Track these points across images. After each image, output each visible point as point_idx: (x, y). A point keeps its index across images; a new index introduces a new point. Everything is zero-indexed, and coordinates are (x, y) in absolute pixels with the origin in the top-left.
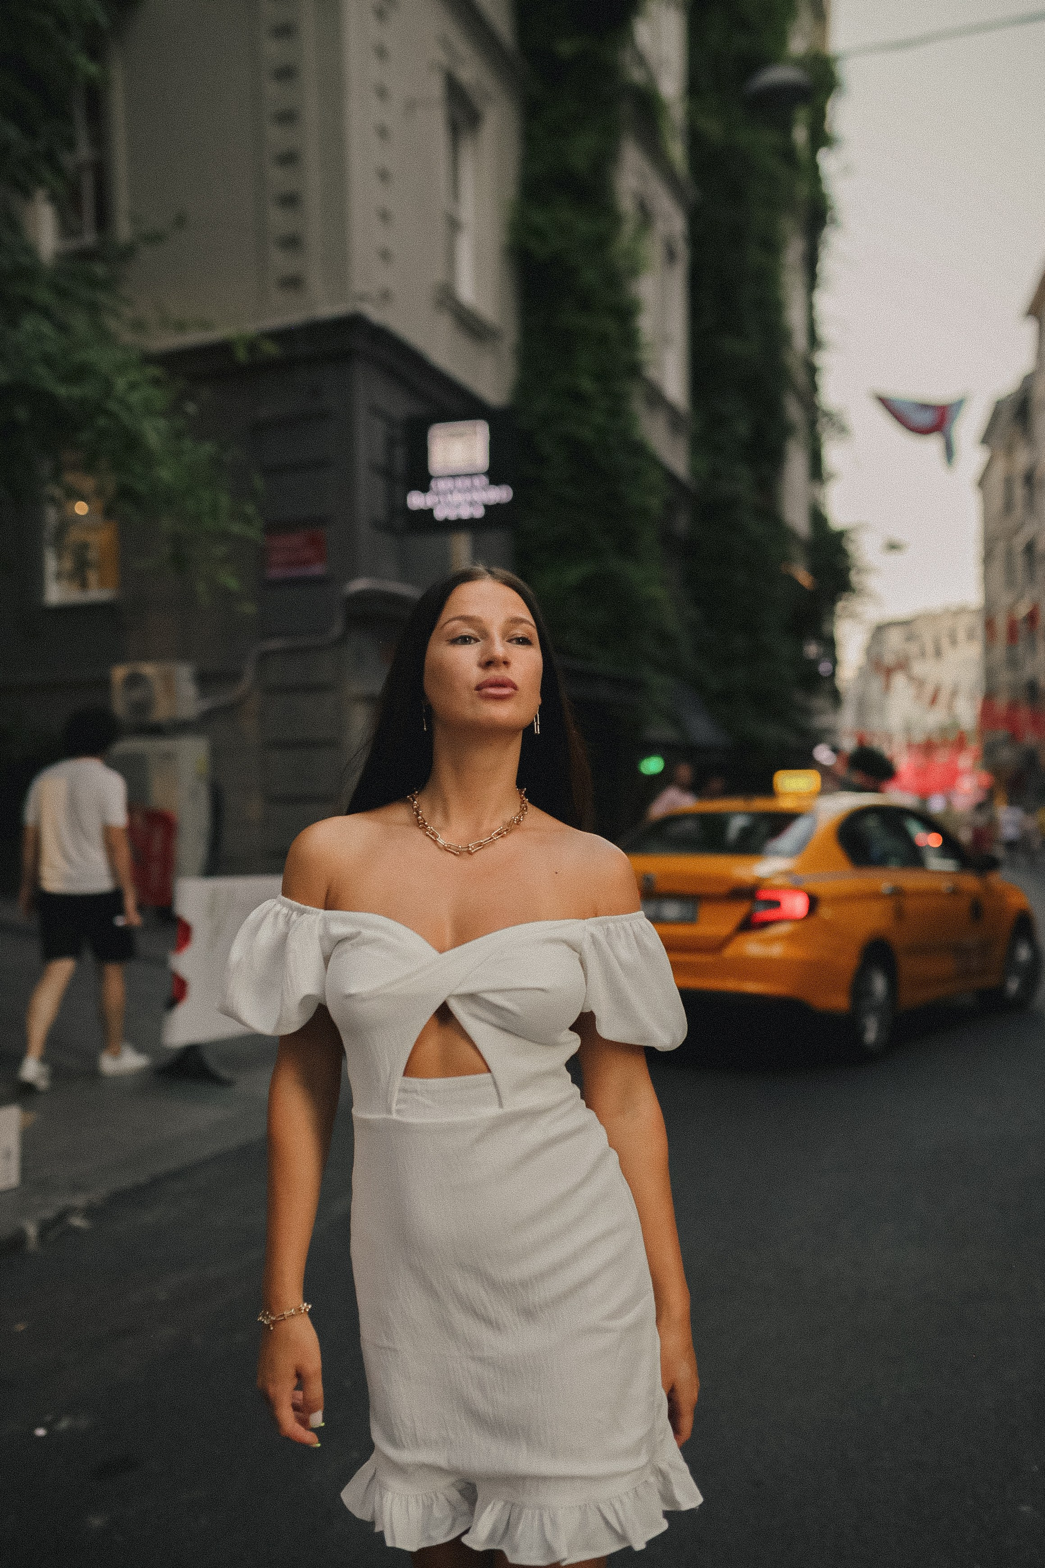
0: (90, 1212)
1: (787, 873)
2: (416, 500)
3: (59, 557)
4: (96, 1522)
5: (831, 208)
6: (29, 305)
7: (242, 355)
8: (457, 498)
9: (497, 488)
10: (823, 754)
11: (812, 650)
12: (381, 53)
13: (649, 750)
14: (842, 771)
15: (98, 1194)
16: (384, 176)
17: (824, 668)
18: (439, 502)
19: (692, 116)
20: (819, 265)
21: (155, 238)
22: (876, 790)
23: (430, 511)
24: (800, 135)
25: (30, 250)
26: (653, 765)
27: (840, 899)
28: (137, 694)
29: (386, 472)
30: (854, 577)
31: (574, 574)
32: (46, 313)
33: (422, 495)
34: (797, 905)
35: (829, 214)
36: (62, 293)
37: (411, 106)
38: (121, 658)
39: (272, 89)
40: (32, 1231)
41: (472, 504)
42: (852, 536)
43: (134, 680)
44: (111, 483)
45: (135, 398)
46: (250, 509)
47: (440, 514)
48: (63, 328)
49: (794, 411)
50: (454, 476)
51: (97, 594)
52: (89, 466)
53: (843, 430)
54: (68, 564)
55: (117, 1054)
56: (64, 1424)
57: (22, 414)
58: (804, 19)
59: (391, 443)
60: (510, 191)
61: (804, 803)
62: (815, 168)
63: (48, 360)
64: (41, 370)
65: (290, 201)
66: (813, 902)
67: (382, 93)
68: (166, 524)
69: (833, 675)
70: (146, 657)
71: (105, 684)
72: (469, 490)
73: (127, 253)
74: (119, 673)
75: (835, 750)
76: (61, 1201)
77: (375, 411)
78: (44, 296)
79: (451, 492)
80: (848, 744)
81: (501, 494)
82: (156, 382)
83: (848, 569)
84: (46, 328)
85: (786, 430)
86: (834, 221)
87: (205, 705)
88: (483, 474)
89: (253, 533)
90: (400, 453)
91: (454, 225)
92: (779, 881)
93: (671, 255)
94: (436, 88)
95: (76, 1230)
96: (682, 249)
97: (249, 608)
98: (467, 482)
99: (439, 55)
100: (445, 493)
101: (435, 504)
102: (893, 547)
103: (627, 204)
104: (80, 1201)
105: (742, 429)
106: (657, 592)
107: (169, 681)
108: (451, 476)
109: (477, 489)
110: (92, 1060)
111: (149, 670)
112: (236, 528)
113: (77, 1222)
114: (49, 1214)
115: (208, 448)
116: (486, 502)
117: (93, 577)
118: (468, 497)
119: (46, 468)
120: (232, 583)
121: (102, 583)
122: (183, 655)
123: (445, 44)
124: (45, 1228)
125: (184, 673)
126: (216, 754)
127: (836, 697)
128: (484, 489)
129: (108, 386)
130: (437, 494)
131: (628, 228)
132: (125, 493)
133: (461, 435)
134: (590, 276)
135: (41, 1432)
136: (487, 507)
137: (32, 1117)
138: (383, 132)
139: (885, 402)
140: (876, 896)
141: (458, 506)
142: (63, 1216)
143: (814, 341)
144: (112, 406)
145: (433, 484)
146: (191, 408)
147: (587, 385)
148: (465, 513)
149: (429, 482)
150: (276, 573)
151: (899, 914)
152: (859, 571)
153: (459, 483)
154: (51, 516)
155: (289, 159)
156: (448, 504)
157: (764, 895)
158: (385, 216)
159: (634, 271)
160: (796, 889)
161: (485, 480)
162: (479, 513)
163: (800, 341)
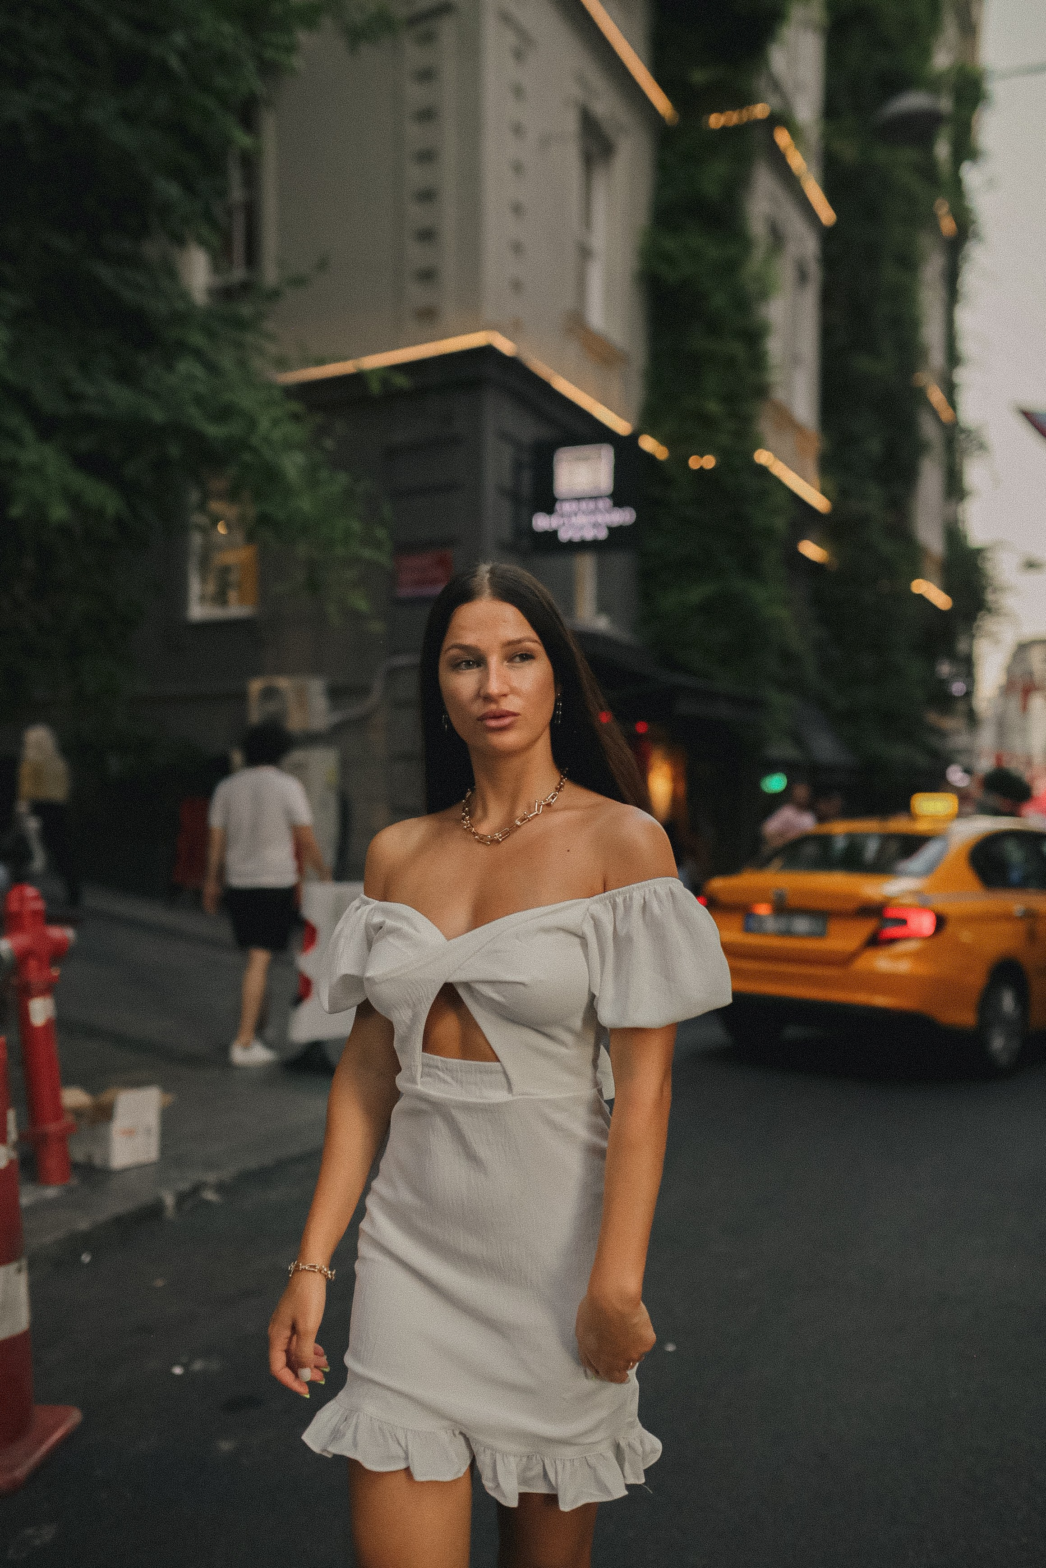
0: (220, 1188)
1: (916, 893)
2: (542, 522)
3: (204, 580)
4: (226, 1446)
5: (974, 222)
6: (182, 347)
7: (375, 387)
8: (581, 520)
9: (620, 510)
10: (956, 775)
11: (945, 669)
12: (518, 92)
13: (772, 768)
14: (977, 793)
15: (227, 1173)
16: (517, 209)
17: (958, 688)
18: (564, 524)
19: (827, 137)
20: (960, 279)
21: (299, 282)
22: (1013, 813)
23: (555, 533)
24: (942, 150)
25: (185, 296)
26: (775, 783)
27: (970, 919)
28: (272, 707)
29: (514, 496)
30: (990, 597)
31: (697, 593)
32: (198, 354)
33: (547, 516)
34: (925, 923)
35: (971, 229)
36: (211, 334)
37: (545, 141)
38: (257, 672)
39: (413, 130)
40: (169, 1200)
41: (595, 525)
42: (989, 555)
43: (270, 693)
44: (252, 512)
45: (277, 435)
46: (381, 533)
47: (564, 535)
48: (212, 368)
49: (929, 430)
50: (579, 499)
51: (236, 609)
52: (232, 495)
53: (982, 446)
54: (211, 588)
55: (247, 1047)
56: (198, 1365)
57: (174, 451)
58: (950, 31)
59: (518, 467)
60: (641, 218)
61: (940, 826)
62: (957, 182)
63: (199, 400)
64: (193, 411)
65: (427, 235)
66: (941, 922)
67: (518, 130)
68: (302, 550)
69: (969, 694)
70: (280, 670)
71: (241, 697)
72: (593, 512)
73: (274, 295)
74: (256, 686)
75: (968, 771)
76: (196, 1175)
77: (504, 436)
78: (197, 339)
79: (576, 514)
80: (985, 764)
81: (624, 517)
82: (296, 417)
83: (983, 589)
84: (198, 371)
85: (919, 448)
86: (976, 235)
87: (336, 718)
88: (607, 496)
89: (383, 558)
90: (527, 477)
91: (585, 253)
92: (907, 901)
93: (802, 276)
94: (570, 123)
95: (208, 1203)
96: (814, 270)
97: (377, 627)
98: (591, 505)
99: (575, 91)
100: (569, 516)
101: (559, 526)
102: (1031, 565)
103: (757, 228)
104: (211, 1177)
105: (874, 446)
106: (782, 613)
107: (302, 694)
108: (576, 499)
109: (600, 511)
110: (225, 1050)
111: (283, 683)
112: (367, 553)
113: (210, 1196)
114: (184, 1186)
115: (343, 479)
116: (610, 524)
117: (233, 595)
118: (592, 519)
119: (194, 496)
120: (361, 604)
121: (242, 600)
122: (315, 668)
123: (581, 80)
124: (182, 1199)
125: (316, 687)
126: (345, 766)
127: (972, 719)
128: (608, 511)
129: (252, 423)
130: (562, 516)
131: (759, 253)
132: (264, 519)
133: (586, 459)
134: (718, 300)
135: (178, 1370)
136: (612, 530)
137: (170, 1098)
138: (518, 168)
139: (1029, 416)
140: (1008, 917)
141: (582, 528)
142: (197, 1189)
143: (953, 358)
144: (255, 441)
145: (558, 506)
146: (329, 443)
147: (713, 407)
148: (589, 535)
149: (554, 505)
150: (405, 592)
151: (1032, 936)
152: (995, 591)
153: (584, 505)
154: (197, 540)
155: (427, 196)
156: (572, 526)
157: (892, 913)
158: (517, 248)
159: (764, 295)
160: (923, 908)
161: (608, 502)
162: (603, 534)
163: (937, 358)
